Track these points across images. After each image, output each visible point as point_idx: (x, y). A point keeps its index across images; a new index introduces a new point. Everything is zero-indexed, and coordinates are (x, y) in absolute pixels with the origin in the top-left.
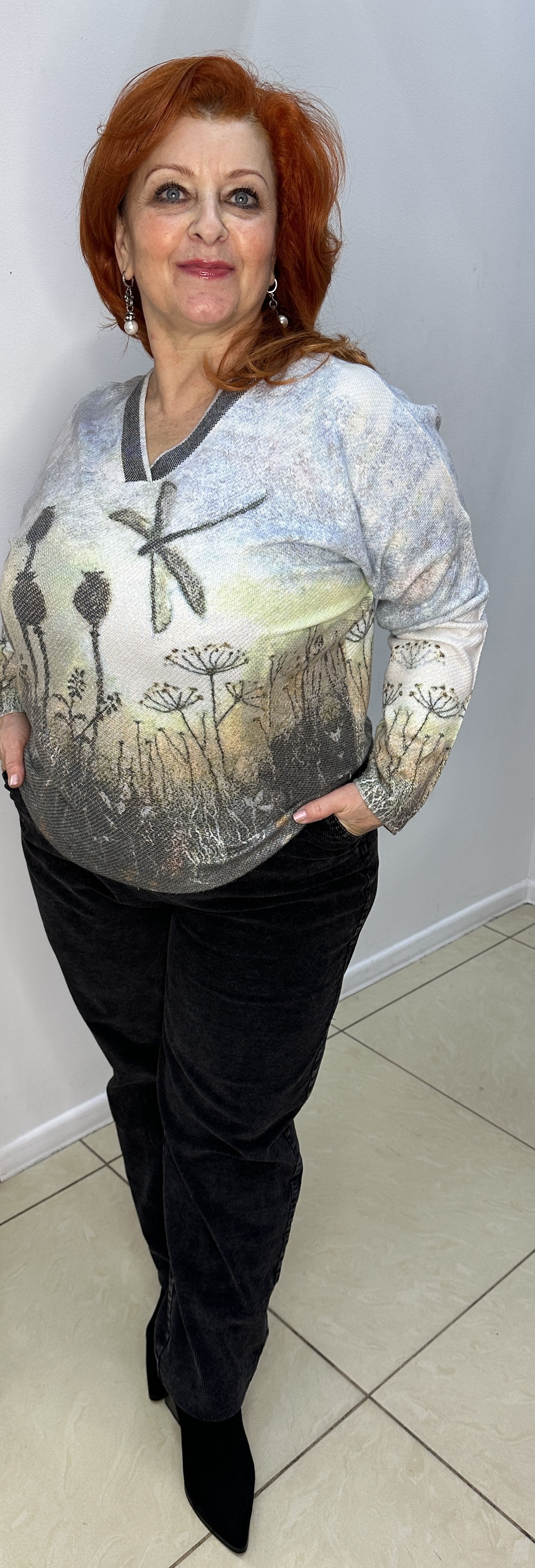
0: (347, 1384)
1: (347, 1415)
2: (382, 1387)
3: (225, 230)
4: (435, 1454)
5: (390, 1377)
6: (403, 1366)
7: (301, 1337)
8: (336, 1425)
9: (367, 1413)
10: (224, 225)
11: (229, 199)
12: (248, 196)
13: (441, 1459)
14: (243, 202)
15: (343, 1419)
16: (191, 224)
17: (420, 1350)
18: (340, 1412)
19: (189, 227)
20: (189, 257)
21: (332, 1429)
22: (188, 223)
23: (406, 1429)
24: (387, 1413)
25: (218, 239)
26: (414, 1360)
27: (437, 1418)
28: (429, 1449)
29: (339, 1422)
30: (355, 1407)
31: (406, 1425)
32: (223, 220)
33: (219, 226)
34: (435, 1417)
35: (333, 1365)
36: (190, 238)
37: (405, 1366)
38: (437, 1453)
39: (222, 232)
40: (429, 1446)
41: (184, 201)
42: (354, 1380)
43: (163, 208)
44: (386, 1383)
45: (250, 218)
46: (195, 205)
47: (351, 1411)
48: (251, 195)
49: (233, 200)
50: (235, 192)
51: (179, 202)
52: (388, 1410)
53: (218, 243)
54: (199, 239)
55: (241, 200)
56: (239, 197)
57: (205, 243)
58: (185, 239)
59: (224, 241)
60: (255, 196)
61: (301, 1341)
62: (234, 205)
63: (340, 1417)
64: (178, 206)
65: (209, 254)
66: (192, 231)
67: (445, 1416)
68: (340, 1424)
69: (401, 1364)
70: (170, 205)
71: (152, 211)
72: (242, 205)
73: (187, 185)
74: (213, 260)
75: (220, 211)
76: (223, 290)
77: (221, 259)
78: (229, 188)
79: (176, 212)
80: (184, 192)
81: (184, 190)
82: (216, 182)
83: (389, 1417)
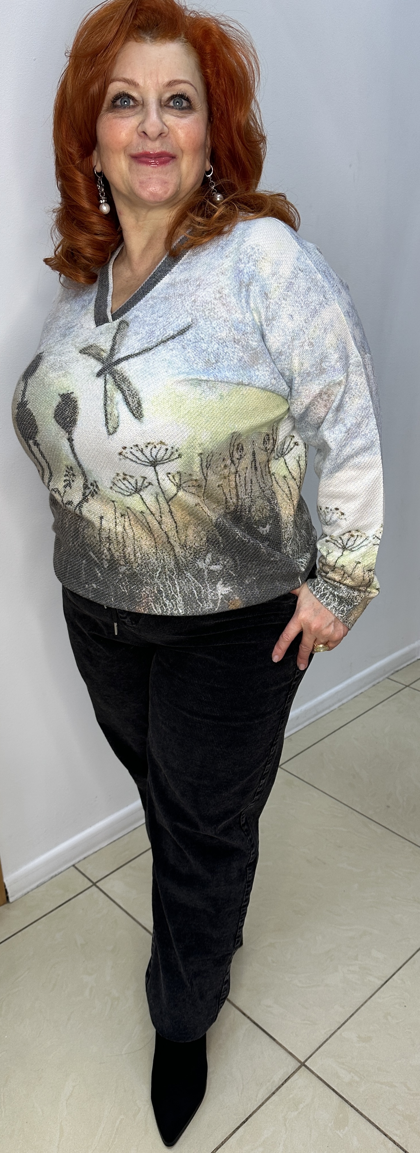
0: (286, 1055)
1: (286, 1081)
2: (314, 1055)
3: (165, 128)
4: (357, 1110)
5: (320, 1047)
6: (330, 1037)
7: (248, 1018)
8: (277, 1089)
9: (302, 1078)
10: (165, 124)
11: (169, 103)
12: (183, 100)
13: (361, 1114)
14: (179, 105)
15: (283, 1084)
16: (140, 124)
17: (344, 1024)
18: (280, 1079)
19: (138, 127)
20: (139, 150)
21: (274, 1093)
22: (138, 124)
23: (333, 1090)
24: (318, 1077)
25: (161, 134)
26: (339, 1031)
27: (358, 1079)
28: (352, 1106)
29: (279, 1087)
30: (292, 1074)
31: (334, 1088)
32: (164, 120)
33: (160, 125)
34: (357, 1079)
35: (274, 1040)
36: (140, 135)
37: (333, 1037)
38: (359, 1110)
39: (163, 129)
40: (352, 1103)
41: (133, 107)
42: (291, 1051)
43: (118, 112)
44: (317, 1052)
45: (185, 117)
46: (142, 109)
47: (289, 1078)
48: (184, 99)
49: (171, 104)
50: (173, 97)
51: (129, 108)
52: (319, 1075)
53: (160, 138)
54: (146, 136)
55: (178, 104)
56: (176, 101)
57: (150, 139)
58: (135, 136)
59: (166, 136)
60: (188, 100)
61: (249, 1021)
62: (172, 107)
63: (281, 1083)
64: (129, 110)
65: (154, 147)
66: (140, 129)
67: (364, 1077)
68: (281, 1088)
69: (329, 1036)
70: (123, 111)
71: (110, 115)
72: (178, 107)
73: (134, 94)
74: (158, 151)
75: (161, 113)
76: (167, 174)
77: (164, 150)
78: (168, 95)
79: (128, 115)
80: (133, 100)
81: (133, 99)
82: (156, 90)
83: (320, 1081)
